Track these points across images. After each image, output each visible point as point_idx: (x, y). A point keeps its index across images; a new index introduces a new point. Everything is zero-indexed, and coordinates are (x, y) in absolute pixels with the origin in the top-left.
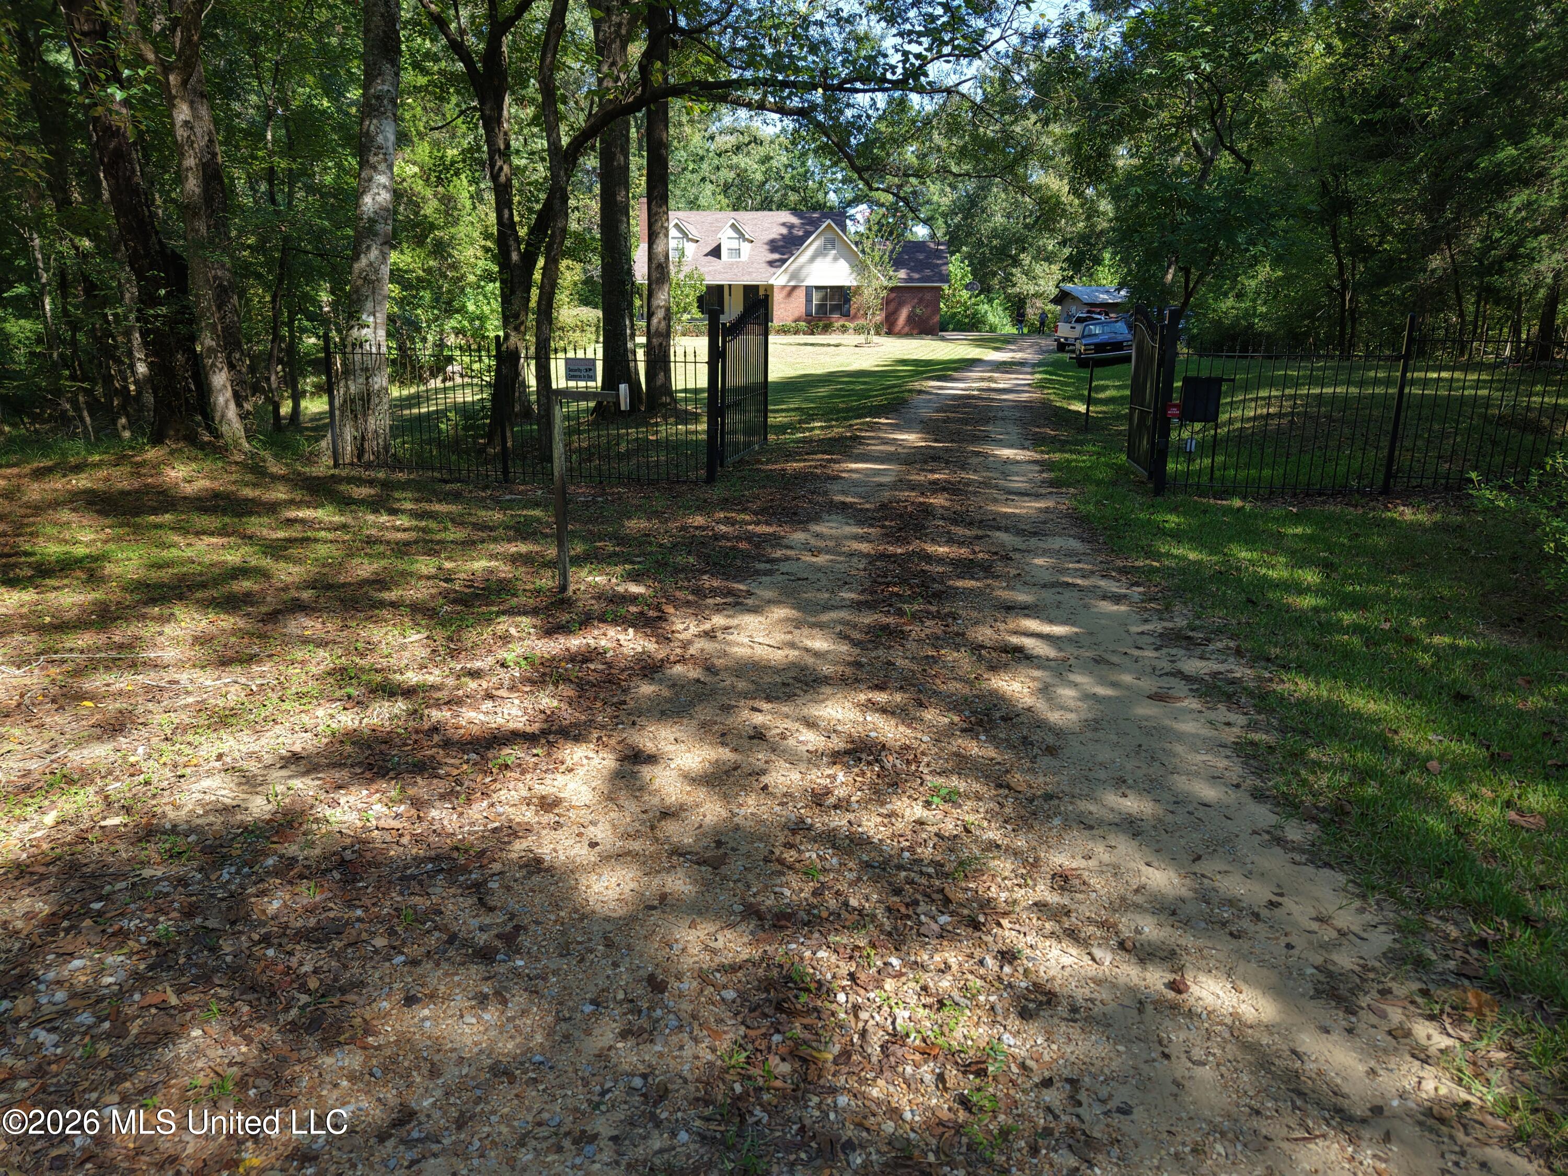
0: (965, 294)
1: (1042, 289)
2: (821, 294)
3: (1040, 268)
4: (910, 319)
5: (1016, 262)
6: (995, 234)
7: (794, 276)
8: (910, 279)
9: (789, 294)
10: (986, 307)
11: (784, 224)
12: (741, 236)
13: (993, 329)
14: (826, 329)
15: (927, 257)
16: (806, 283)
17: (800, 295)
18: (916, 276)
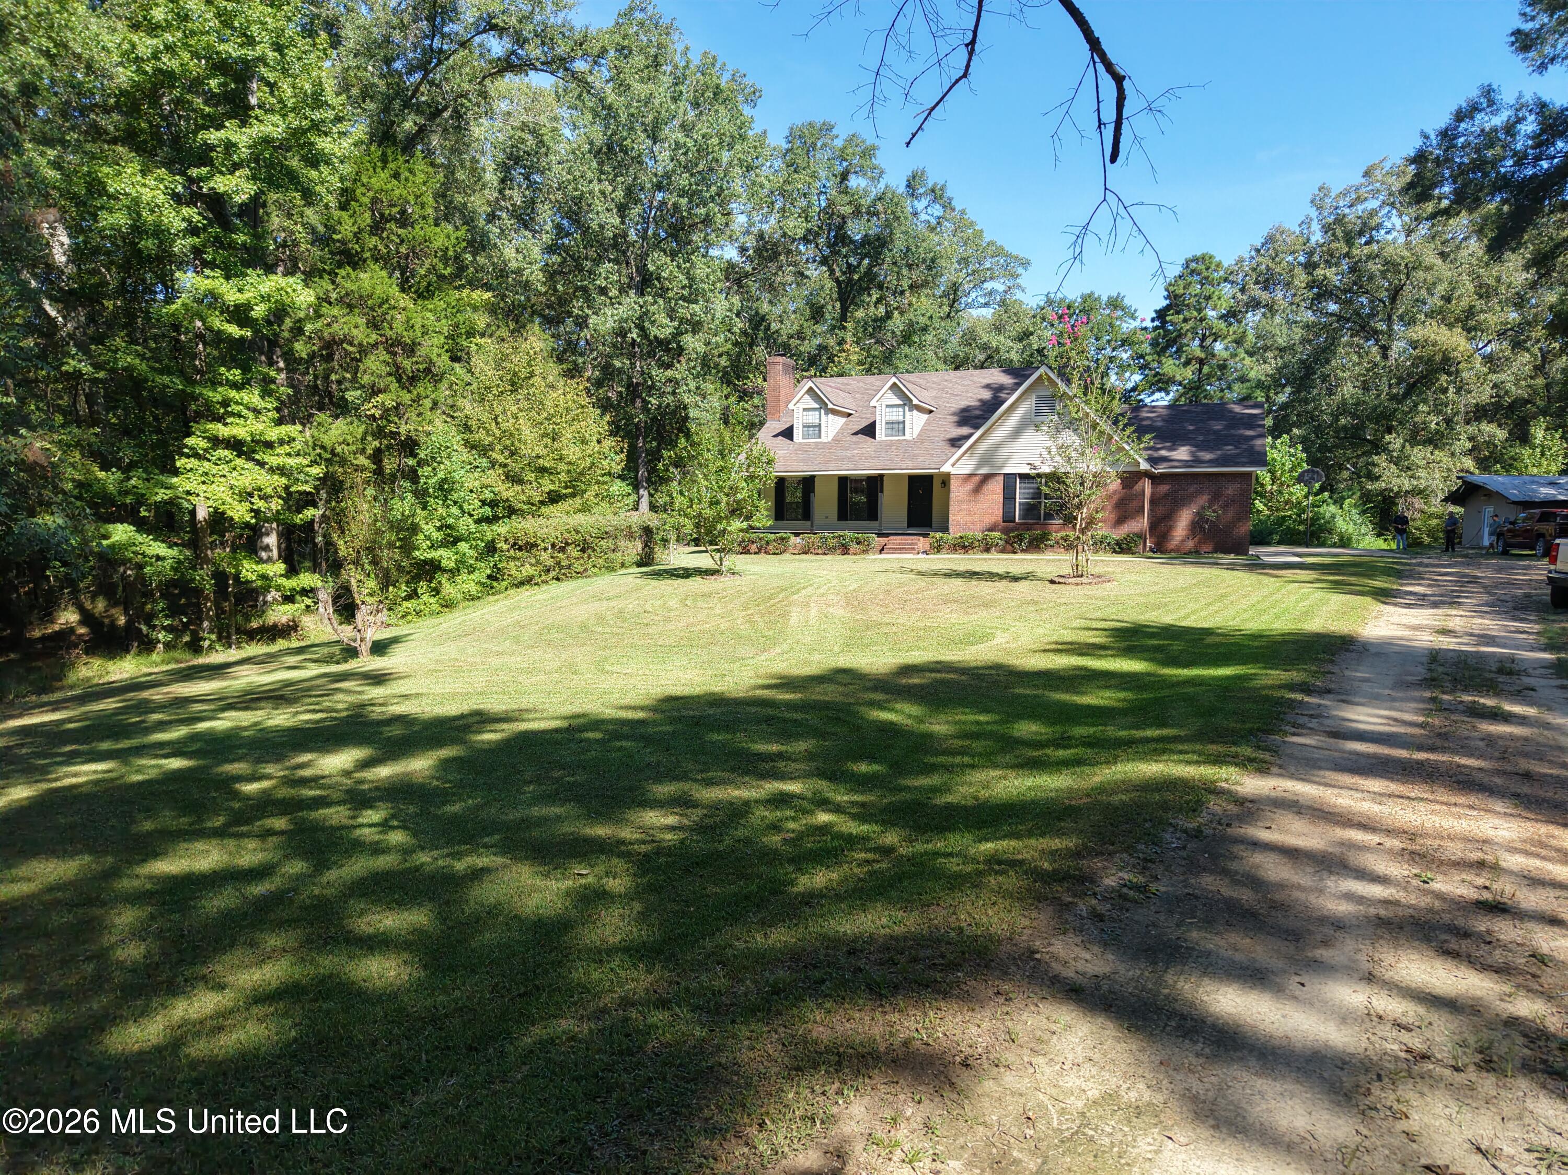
0: (1299, 491)
1: (1423, 484)
2: (1030, 488)
3: (1418, 454)
4: (1196, 527)
5: (1377, 447)
6: (1343, 409)
7: (986, 460)
8: (1197, 461)
9: (978, 489)
10: (1333, 509)
11: (988, 386)
12: (907, 402)
13: (1345, 542)
14: (1037, 544)
15: (1227, 427)
16: (1007, 470)
17: (995, 489)
18: (1207, 456)
